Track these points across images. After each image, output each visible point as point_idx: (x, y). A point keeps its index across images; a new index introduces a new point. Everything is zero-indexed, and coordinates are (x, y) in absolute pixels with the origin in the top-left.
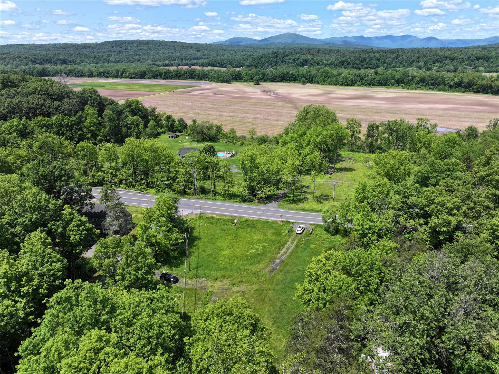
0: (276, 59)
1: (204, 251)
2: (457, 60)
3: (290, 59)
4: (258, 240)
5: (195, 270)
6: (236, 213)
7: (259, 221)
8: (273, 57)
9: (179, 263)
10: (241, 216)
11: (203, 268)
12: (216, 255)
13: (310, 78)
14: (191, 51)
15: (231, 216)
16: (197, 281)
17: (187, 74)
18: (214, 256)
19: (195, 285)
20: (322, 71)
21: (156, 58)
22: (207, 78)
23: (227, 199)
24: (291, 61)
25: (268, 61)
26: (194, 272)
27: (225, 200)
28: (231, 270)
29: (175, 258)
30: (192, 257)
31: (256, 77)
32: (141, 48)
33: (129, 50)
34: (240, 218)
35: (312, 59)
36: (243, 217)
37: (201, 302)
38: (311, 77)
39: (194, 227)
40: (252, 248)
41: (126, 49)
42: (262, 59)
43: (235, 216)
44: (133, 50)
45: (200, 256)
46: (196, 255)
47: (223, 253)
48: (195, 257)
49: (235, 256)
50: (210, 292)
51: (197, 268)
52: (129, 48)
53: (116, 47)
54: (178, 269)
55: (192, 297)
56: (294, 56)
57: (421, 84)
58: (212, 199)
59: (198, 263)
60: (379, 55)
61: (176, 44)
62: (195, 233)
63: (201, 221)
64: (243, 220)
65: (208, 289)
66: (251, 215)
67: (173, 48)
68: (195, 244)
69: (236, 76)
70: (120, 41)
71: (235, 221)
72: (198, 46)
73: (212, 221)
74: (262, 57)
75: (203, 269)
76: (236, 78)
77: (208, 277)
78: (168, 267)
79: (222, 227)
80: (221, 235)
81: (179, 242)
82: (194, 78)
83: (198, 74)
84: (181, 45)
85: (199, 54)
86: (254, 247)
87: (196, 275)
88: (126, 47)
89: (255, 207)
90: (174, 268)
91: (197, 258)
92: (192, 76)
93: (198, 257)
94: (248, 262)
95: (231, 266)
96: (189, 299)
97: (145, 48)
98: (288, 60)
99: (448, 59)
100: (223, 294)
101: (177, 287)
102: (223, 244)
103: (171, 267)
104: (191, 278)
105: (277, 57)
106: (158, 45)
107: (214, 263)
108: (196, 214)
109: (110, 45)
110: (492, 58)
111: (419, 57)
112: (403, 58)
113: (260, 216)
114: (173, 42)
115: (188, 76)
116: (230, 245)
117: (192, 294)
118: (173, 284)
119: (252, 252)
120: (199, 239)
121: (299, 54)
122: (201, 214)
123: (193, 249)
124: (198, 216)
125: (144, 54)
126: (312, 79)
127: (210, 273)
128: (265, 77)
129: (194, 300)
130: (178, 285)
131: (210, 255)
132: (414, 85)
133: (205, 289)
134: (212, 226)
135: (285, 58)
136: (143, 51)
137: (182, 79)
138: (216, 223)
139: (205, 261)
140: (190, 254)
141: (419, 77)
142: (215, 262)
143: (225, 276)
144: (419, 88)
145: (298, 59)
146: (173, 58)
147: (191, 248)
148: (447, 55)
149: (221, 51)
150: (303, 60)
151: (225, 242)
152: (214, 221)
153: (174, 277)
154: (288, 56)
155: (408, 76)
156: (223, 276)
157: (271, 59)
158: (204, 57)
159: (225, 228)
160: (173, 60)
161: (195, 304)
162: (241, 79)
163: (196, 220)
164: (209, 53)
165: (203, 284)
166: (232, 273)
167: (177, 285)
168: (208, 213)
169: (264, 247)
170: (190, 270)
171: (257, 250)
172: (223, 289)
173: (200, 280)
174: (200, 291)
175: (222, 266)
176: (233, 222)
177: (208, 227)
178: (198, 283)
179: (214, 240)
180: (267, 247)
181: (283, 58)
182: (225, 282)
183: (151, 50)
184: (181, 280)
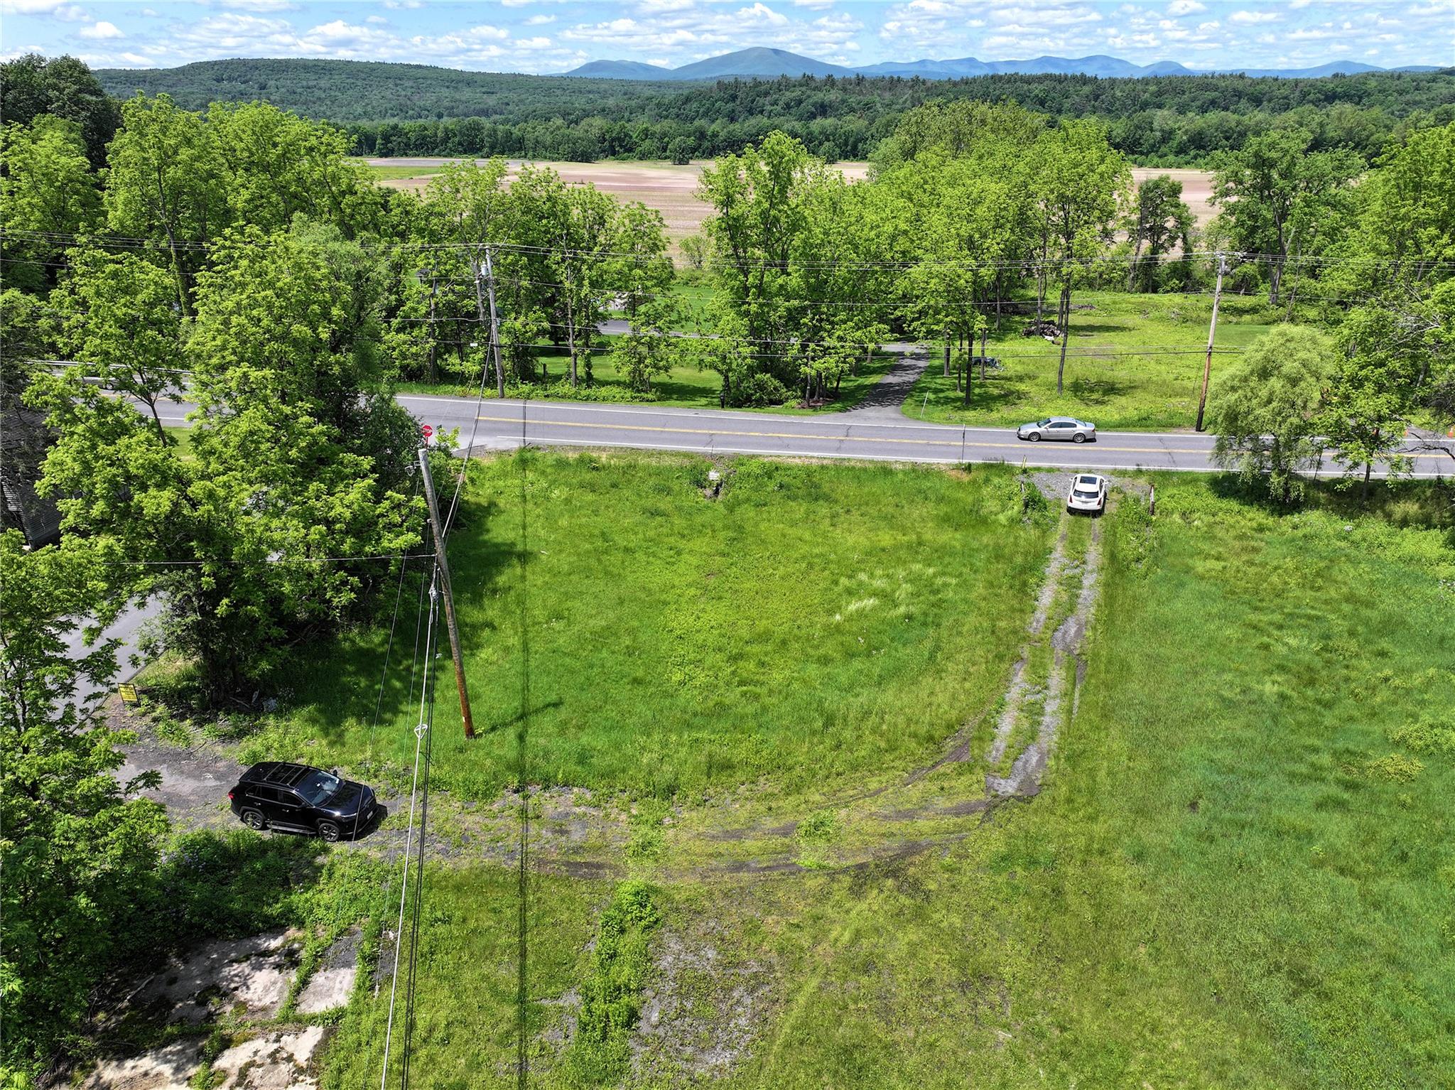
0: (730, 105)
1: (559, 617)
2: (1269, 101)
3: (775, 103)
4: (869, 554)
5: (511, 733)
6: (707, 444)
7: (842, 470)
8: (722, 99)
9: (397, 693)
10: (736, 455)
11: (563, 713)
12: (642, 637)
13: (846, 144)
14: (466, 94)
15: (687, 455)
16: (523, 812)
17: (456, 139)
18: (627, 641)
19: (512, 842)
20: (884, 121)
21: (360, 110)
22: (520, 149)
23: (650, 396)
24: (779, 108)
25: (708, 110)
26: (505, 745)
27: (643, 400)
28: (762, 719)
29: (368, 661)
30: (484, 654)
31: (678, 139)
32: (311, 83)
33: (273, 90)
34: (739, 460)
35: (843, 101)
36: (753, 456)
37: (572, 1000)
38: (852, 140)
39: (493, 504)
40: (850, 592)
41: (263, 87)
42: (688, 107)
43: (705, 455)
44: (283, 90)
45: (534, 646)
46: (514, 641)
47: (681, 621)
48: (507, 650)
49: (764, 637)
50: (643, 897)
51: (522, 716)
52: (272, 83)
53: (230, 79)
54: (383, 732)
55: (489, 952)
56: (788, 93)
57: (1192, 153)
58: (575, 397)
59: (526, 688)
60: (1041, 87)
61: (420, 73)
62: (499, 531)
63: (530, 476)
64: (754, 467)
65: (619, 872)
66: (787, 447)
67: (411, 83)
68: (502, 580)
69: (613, 140)
70: (243, 63)
71: (714, 476)
72: (489, 79)
73: (588, 476)
74: (688, 100)
75: (563, 727)
76: (612, 147)
77: (609, 775)
78: (313, 721)
79: (648, 503)
80: (651, 533)
81: (389, 552)
82: (480, 150)
83: (489, 136)
84: (435, 76)
85: (491, 101)
86: (861, 584)
87: (518, 767)
88: (262, 79)
89: (793, 419)
90: (352, 728)
91: (517, 655)
92: (471, 143)
93: (526, 648)
94: (857, 664)
95: (757, 697)
96: (468, 976)
97: (323, 83)
98: (768, 108)
99: (1243, 101)
100: (748, 912)
101: (368, 872)
102: (668, 576)
103: (331, 721)
104: (481, 794)
105: (734, 98)
106: (363, 76)
107: (637, 681)
108: (500, 453)
109: (209, 74)
110: (1369, 95)
111: (1159, 94)
112: (1113, 96)
113: (838, 450)
114: (409, 66)
115: (460, 143)
116: (712, 581)
117: (488, 921)
118: (339, 848)
119: (861, 614)
120: (525, 557)
121: (804, 89)
122: (523, 450)
123: (492, 611)
124: (515, 456)
125: (319, 99)
126: (855, 147)
127: (617, 746)
128: (706, 144)
129: (506, 975)
130: (375, 854)
131: (602, 637)
132: (1171, 158)
133: (593, 870)
134: (590, 497)
135: (761, 100)
136: (318, 93)
137: (439, 155)
138: (614, 486)
139: (572, 672)
140: (470, 639)
141: (1186, 132)
142: (640, 673)
143: (727, 766)
144: (1187, 163)
145: (800, 102)
146: (411, 112)
147: (477, 600)
148: (1240, 88)
149: (559, 92)
150: (814, 105)
151: (681, 568)
152: (601, 478)
153: (349, 793)
154: (766, 94)
155: (1152, 130)
156: (719, 767)
157: (717, 105)
158: (509, 108)
159: (665, 503)
160: (412, 118)
161: (522, 1021)
162: (630, 150)
163: (504, 475)
164: (523, 97)
165: (577, 837)
166: (774, 740)
167: (369, 848)
168: (563, 447)
169: (928, 587)
170: (470, 732)
171: (887, 598)
172: (739, 867)
173: (550, 804)
174: (553, 893)
175: (690, 699)
176: (700, 484)
177: (568, 501)
178: (534, 827)
179: (615, 559)
180: (939, 581)
181: (753, 101)
182: (741, 812)
183: (342, 90)
184: (405, 809)
